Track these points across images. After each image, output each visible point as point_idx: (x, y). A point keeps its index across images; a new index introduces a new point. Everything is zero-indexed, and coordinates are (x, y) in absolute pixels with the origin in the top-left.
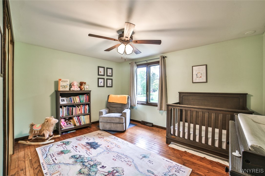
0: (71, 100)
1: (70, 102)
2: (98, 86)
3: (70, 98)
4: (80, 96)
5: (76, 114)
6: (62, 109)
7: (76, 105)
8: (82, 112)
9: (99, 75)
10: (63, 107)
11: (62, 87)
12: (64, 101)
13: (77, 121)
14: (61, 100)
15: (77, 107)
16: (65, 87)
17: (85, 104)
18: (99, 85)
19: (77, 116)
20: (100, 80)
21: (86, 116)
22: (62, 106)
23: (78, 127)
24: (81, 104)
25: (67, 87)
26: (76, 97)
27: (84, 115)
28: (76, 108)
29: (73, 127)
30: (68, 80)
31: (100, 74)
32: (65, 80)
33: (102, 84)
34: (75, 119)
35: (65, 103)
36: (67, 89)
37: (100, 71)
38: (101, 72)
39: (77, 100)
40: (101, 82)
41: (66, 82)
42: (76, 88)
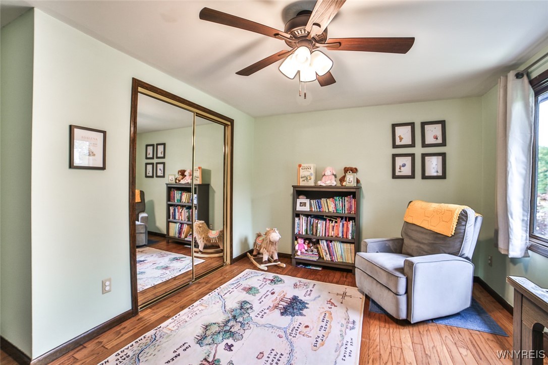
0: (318, 205)
1: (317, 208)
2: (394, 176)
3: (318, 201)
4: (335, 199)
5: (325, 236)
6: (299, 219)
7: (326, 216)
8: (338, 234)
9: (395, 146)
10: (301, 216)
11: (303, 179)
12: (305, 206)
13: (325, 250)
14: (301, 203)
15: (330, 220)
16: (307, 179)
17: (346, 218)
18: (397, 174)
19: (326, 241)
20: (399, 161)
21: (345, 244)
22: (299, 214)
23: (327, 262)
24: (338, 217)
25: (310, 179)
26: (328, 200)
27: (343, 242)
28: (326, 223)
29: (316, 258)
30: (312, 166)
31: (398, 143)
32: (307, 165)
33: (407, 171)
34: (323, 245)
35: (307, 208)
36: (311, 183)
37: (400, 137)
38: (402, 137)
39: (330, 206)
40: (404, 165)
41: (308, 170)
42: (329, 182)
